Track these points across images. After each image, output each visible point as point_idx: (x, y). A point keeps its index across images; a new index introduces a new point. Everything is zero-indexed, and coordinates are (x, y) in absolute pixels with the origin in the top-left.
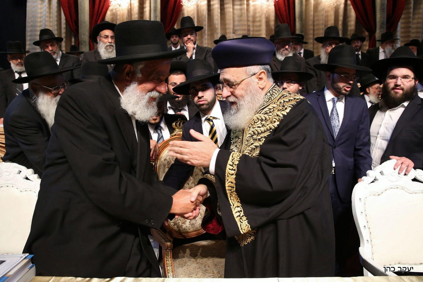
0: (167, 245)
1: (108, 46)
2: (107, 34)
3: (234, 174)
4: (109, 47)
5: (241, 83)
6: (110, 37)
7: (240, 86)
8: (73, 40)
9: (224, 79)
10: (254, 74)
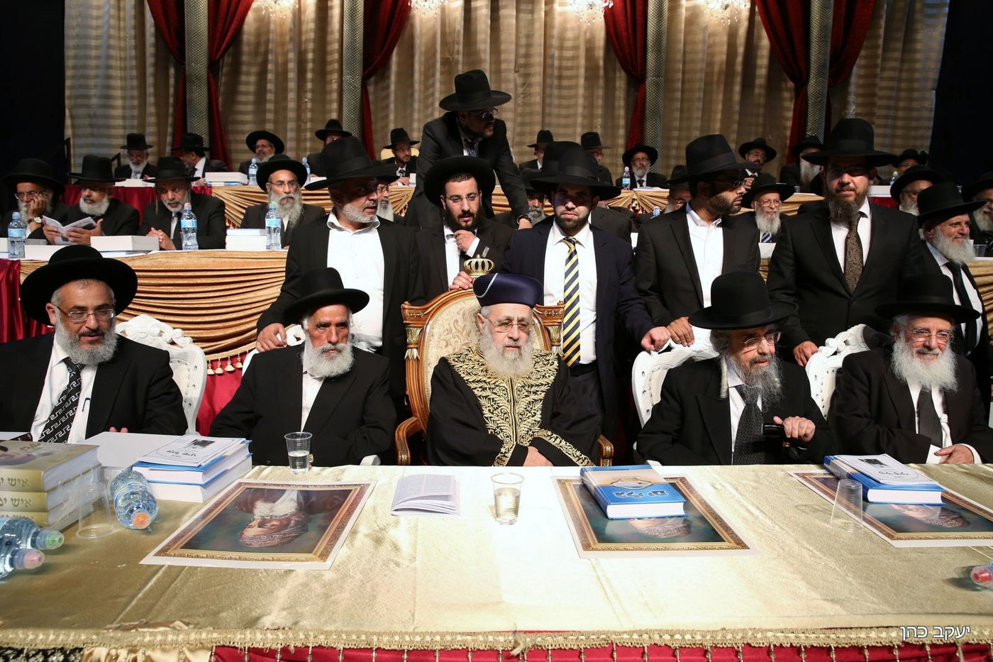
0: (401, 458)
1: (283, 199)
2: (282, 179)
4: (285, 201)
6: (286, 183)
8: (172, 71)
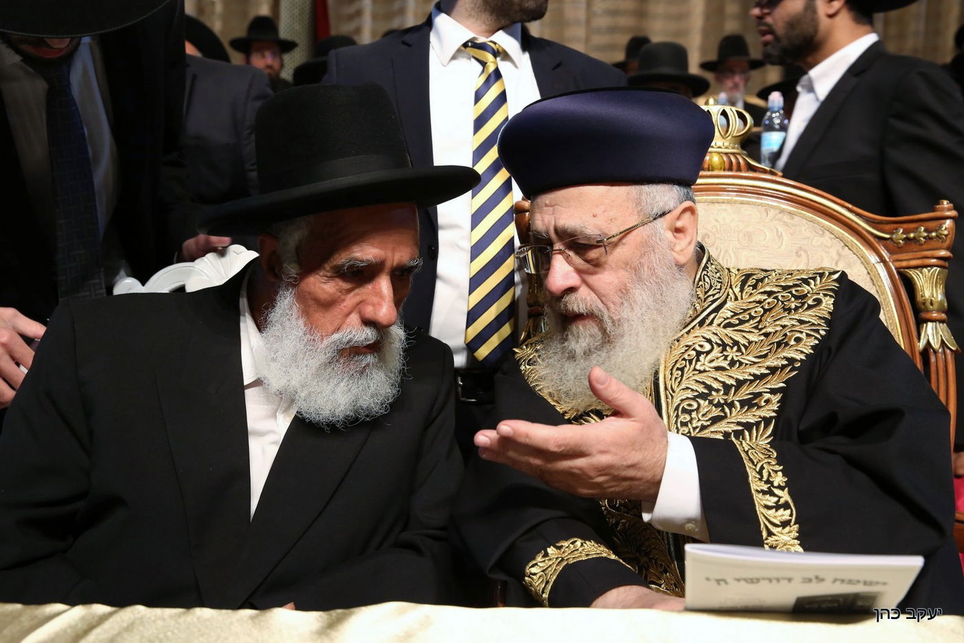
3: (790, 520)
5: (624, 241)
7: (620, 253)
9: (556, 230)
10: (663, 214)
